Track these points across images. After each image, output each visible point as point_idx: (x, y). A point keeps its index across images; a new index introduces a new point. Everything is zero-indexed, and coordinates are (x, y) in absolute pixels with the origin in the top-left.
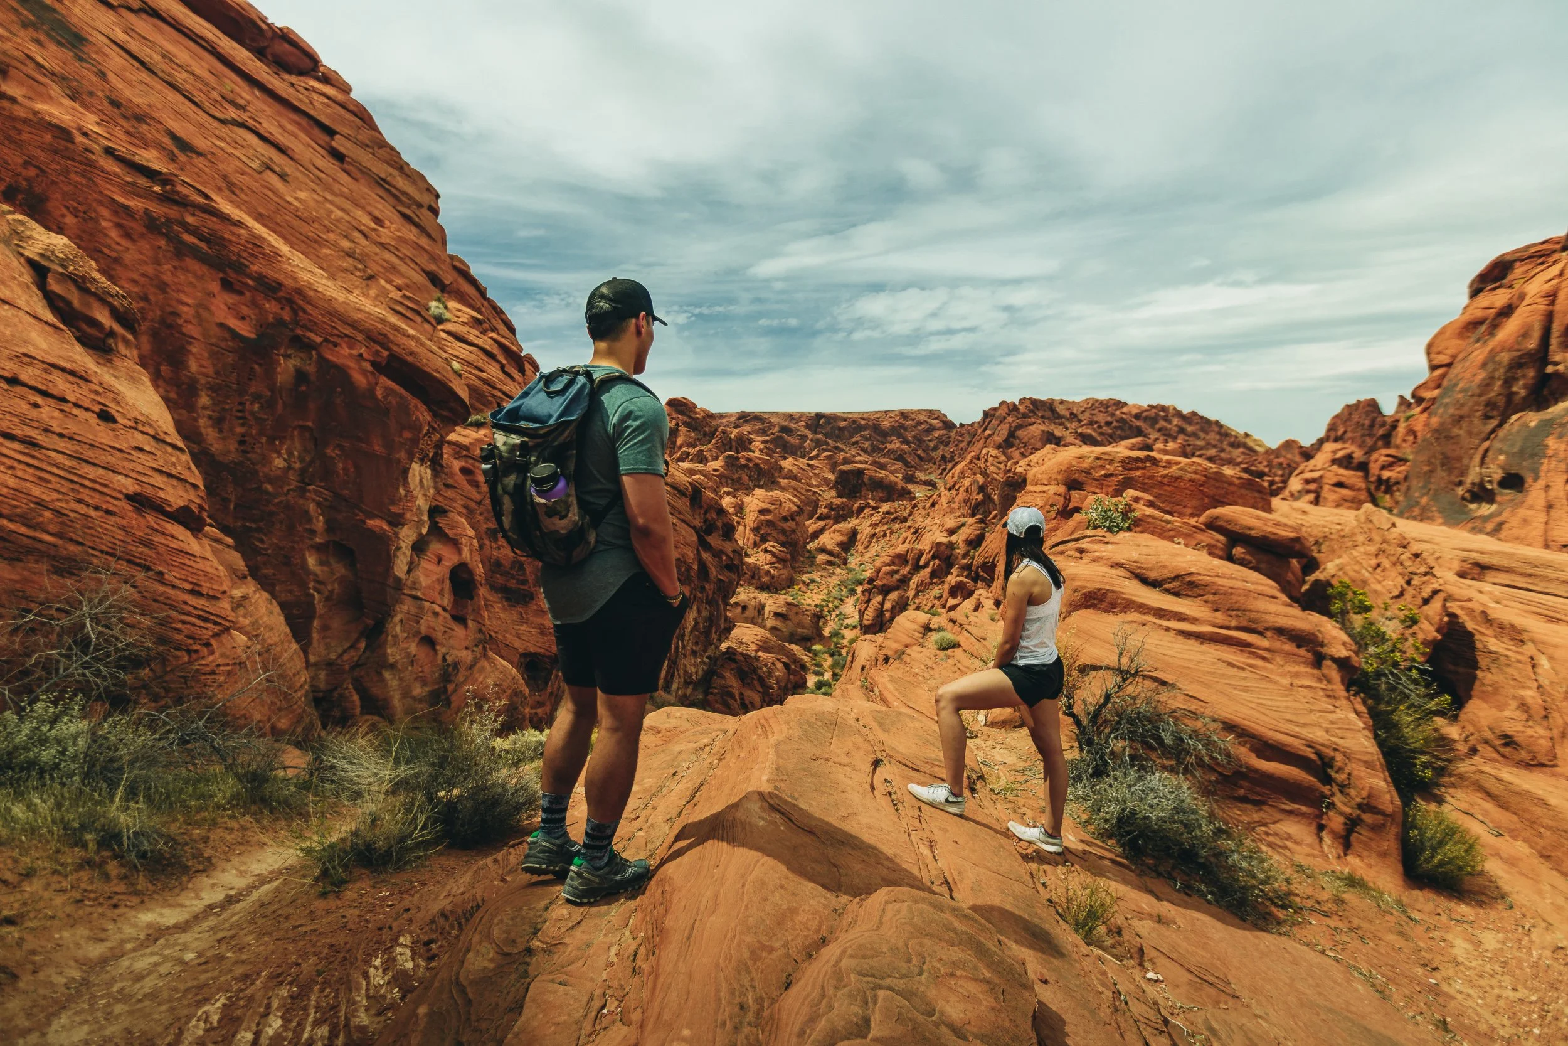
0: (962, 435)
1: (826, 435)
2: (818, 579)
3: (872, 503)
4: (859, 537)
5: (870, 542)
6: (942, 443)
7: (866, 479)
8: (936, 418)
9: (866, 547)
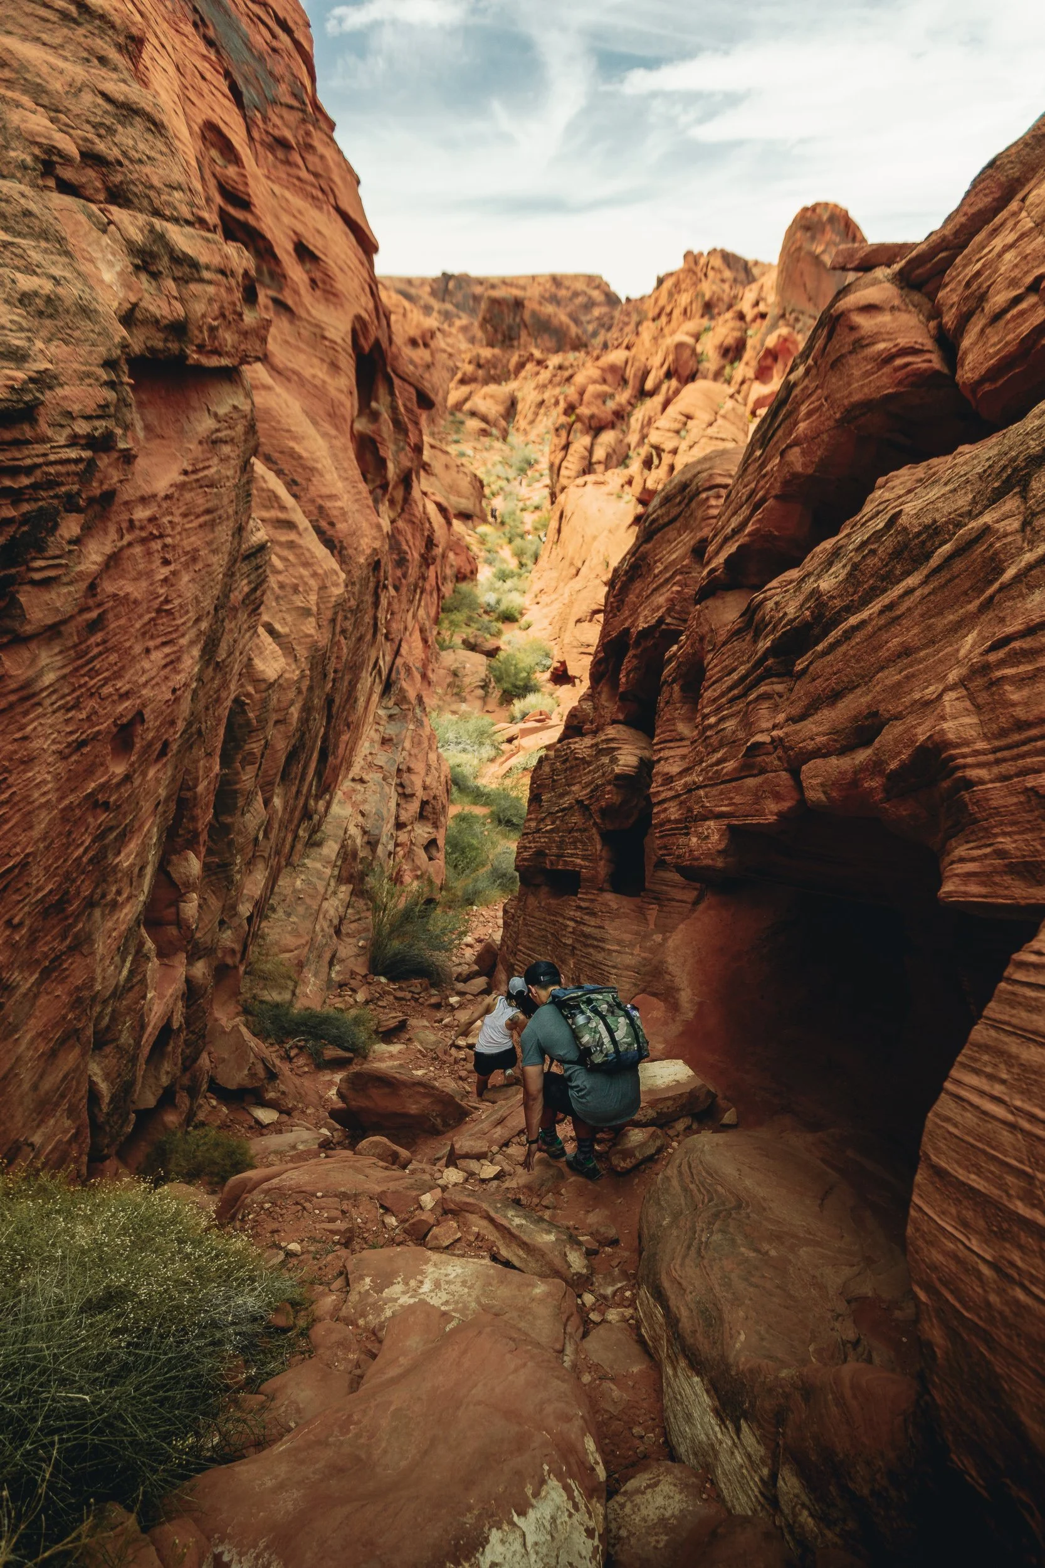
0: (628, 314)
1: (457, 306)
2: (470, 452)
3: (537, 354)
4: (520, 407)
5: (536, 414)
6: (603, 326)
7: (527, 316)
8: (598, 287)
9: (532, 422)
